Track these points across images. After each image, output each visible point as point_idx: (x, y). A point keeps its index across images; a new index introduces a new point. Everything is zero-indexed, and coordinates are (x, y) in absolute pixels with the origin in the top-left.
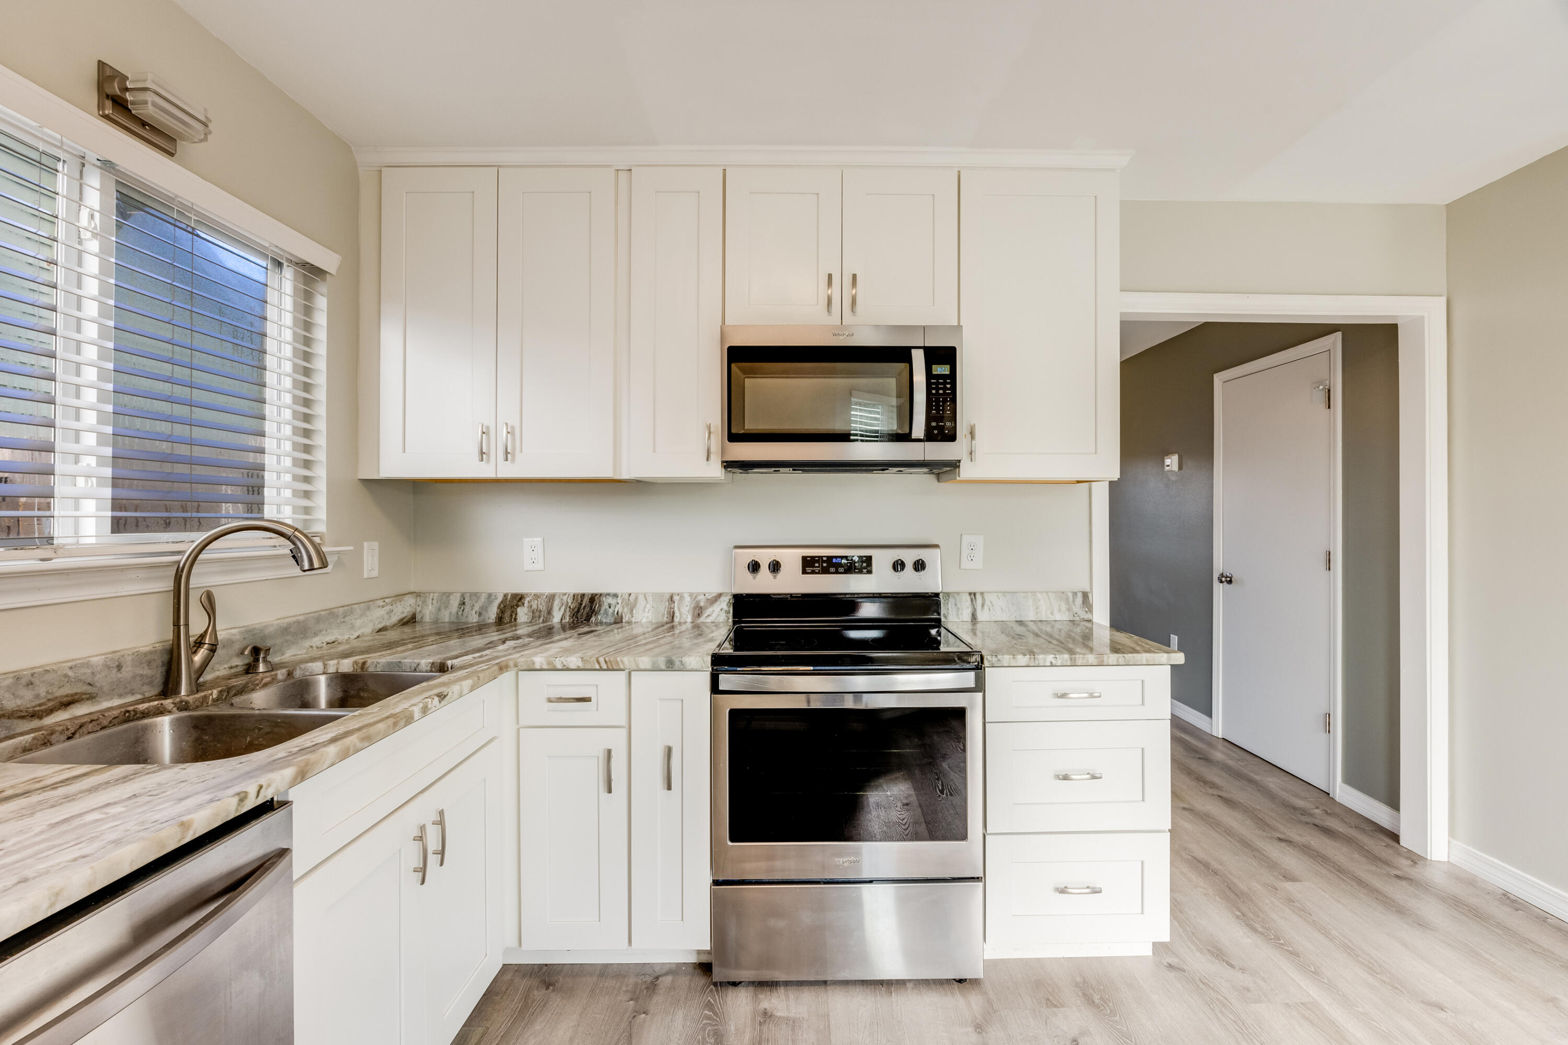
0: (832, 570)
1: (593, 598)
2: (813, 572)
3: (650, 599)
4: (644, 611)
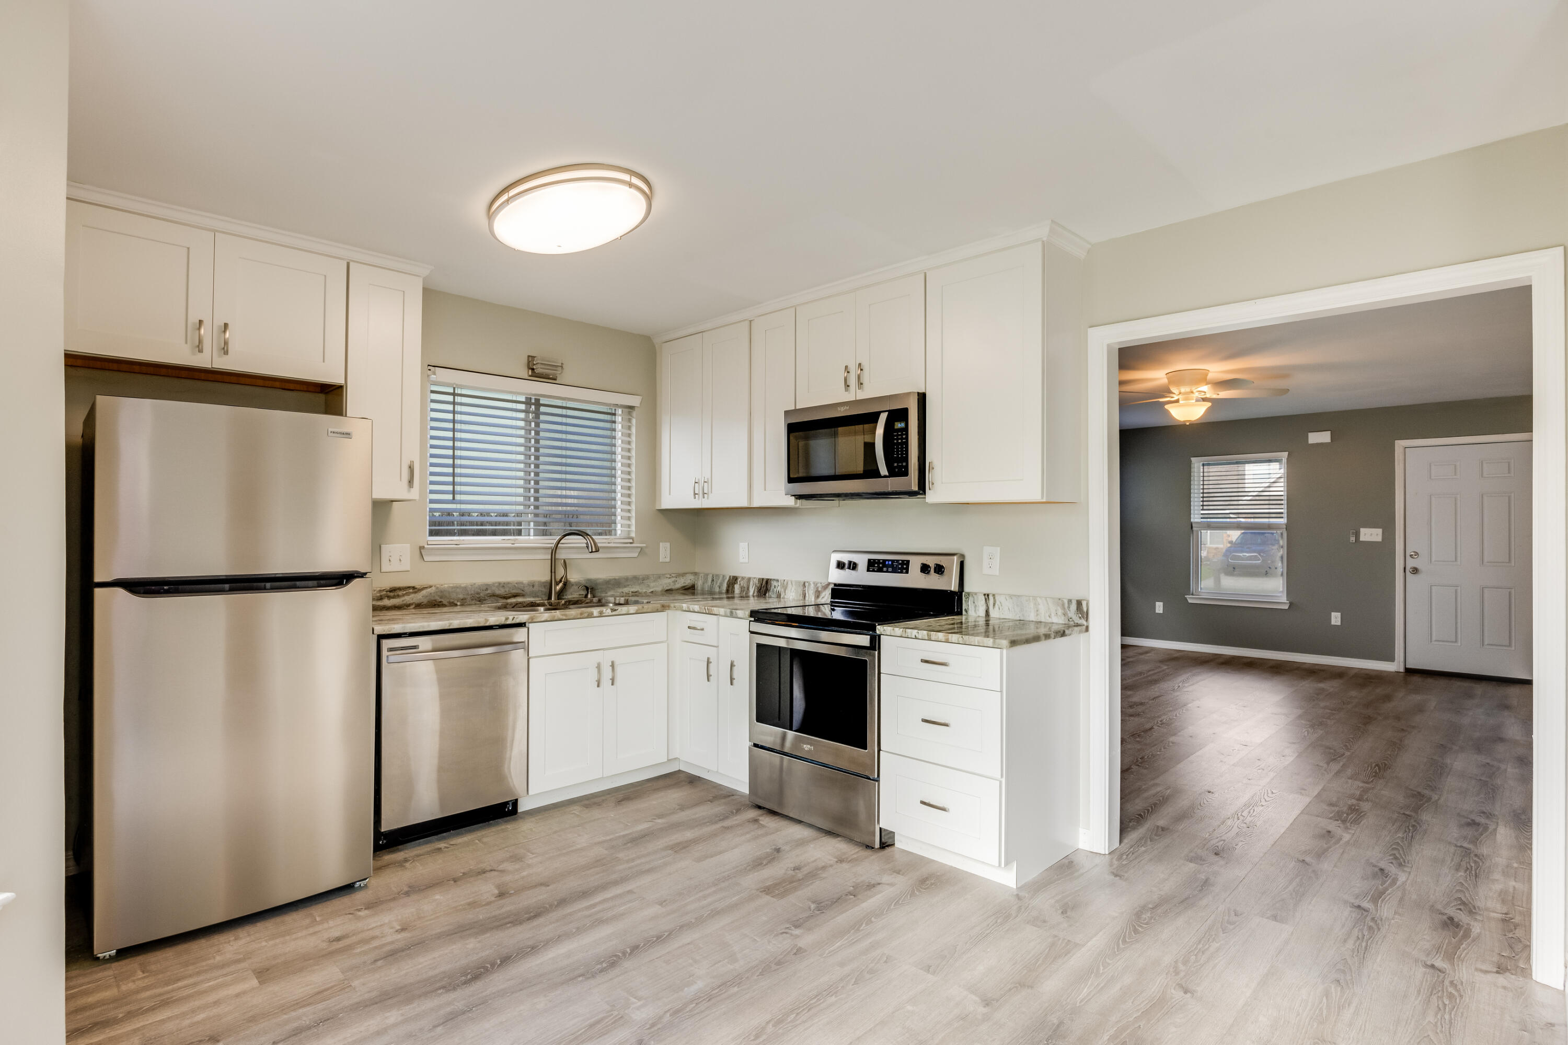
0: (885, 569)
1: (768, 581)
2: (873, 571)
3: (794, 583)
4: (791, 591)
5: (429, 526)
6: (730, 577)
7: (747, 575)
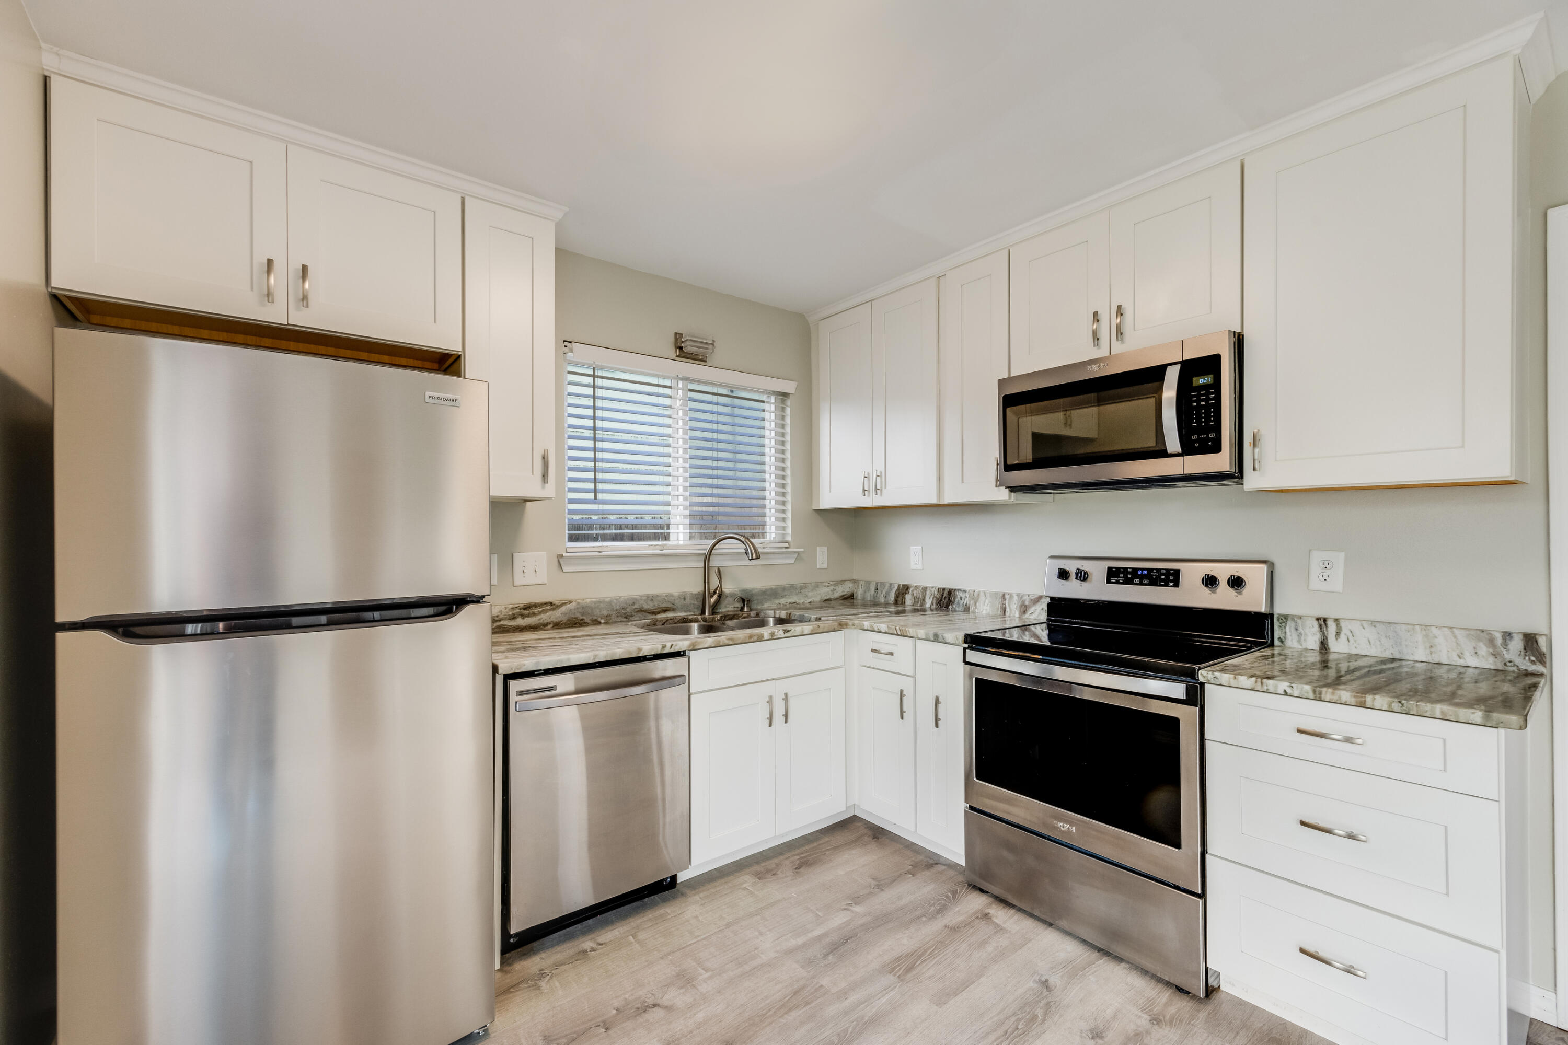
0: (1137, 581)
1: (950, 592)
2: (1117, 582)
3: (988, 595)
4: (984, 605)
5: (569, 530)
6: (899, 585)
7: (923, 584)
